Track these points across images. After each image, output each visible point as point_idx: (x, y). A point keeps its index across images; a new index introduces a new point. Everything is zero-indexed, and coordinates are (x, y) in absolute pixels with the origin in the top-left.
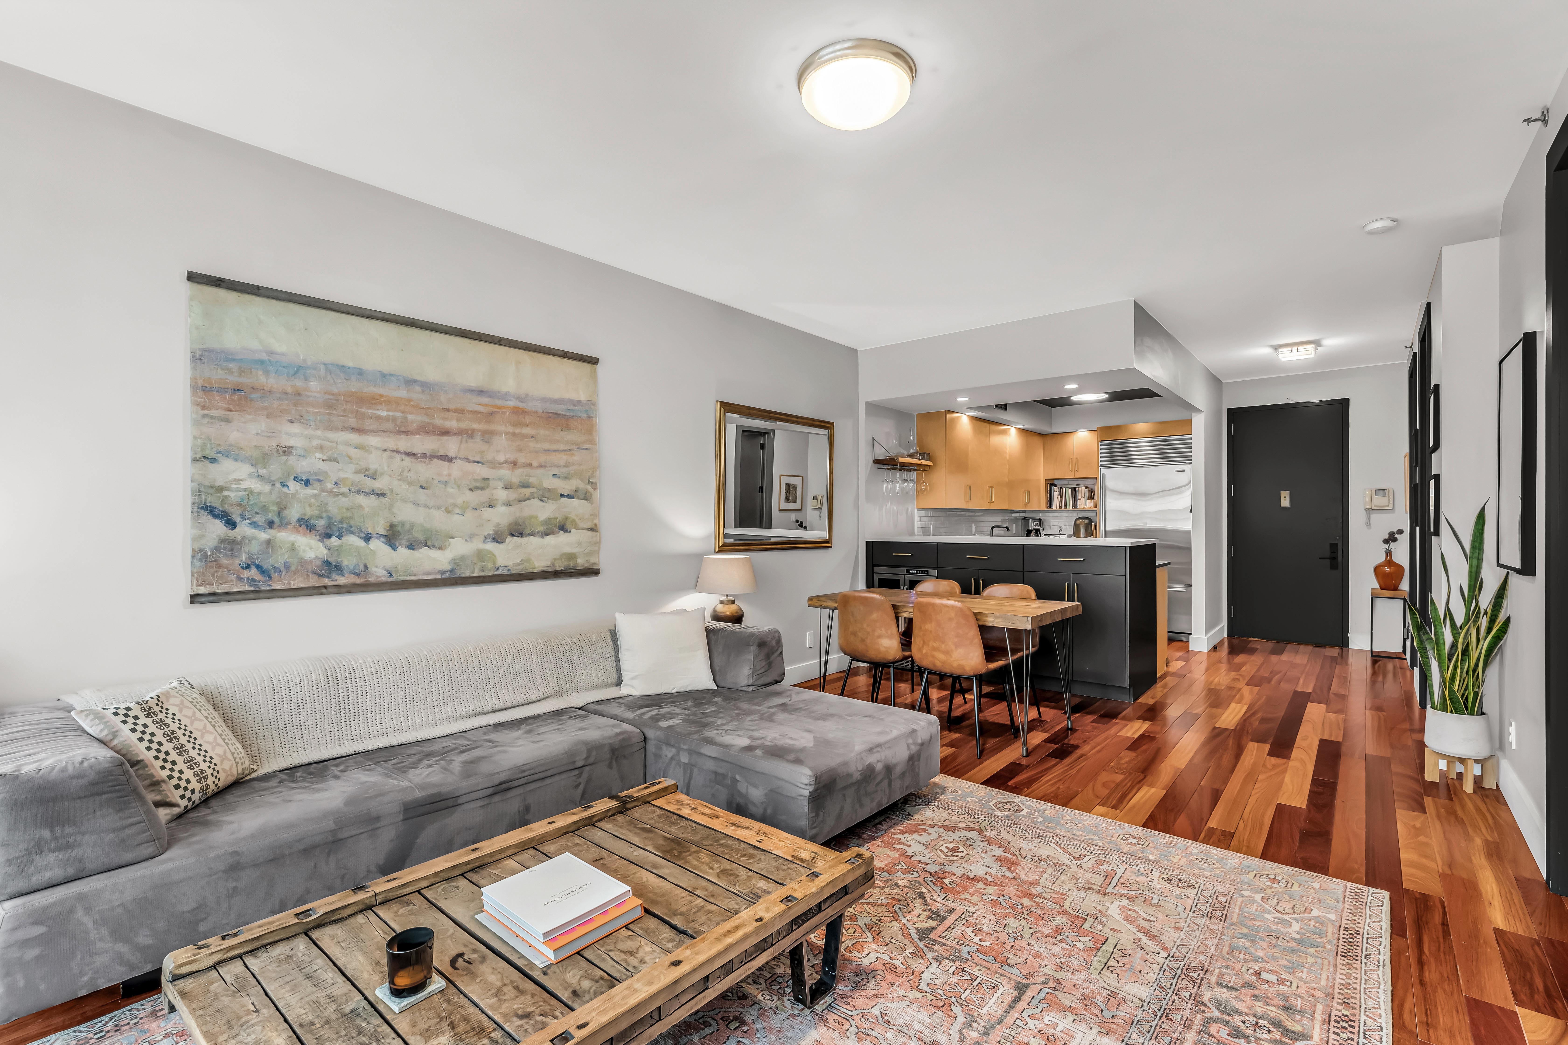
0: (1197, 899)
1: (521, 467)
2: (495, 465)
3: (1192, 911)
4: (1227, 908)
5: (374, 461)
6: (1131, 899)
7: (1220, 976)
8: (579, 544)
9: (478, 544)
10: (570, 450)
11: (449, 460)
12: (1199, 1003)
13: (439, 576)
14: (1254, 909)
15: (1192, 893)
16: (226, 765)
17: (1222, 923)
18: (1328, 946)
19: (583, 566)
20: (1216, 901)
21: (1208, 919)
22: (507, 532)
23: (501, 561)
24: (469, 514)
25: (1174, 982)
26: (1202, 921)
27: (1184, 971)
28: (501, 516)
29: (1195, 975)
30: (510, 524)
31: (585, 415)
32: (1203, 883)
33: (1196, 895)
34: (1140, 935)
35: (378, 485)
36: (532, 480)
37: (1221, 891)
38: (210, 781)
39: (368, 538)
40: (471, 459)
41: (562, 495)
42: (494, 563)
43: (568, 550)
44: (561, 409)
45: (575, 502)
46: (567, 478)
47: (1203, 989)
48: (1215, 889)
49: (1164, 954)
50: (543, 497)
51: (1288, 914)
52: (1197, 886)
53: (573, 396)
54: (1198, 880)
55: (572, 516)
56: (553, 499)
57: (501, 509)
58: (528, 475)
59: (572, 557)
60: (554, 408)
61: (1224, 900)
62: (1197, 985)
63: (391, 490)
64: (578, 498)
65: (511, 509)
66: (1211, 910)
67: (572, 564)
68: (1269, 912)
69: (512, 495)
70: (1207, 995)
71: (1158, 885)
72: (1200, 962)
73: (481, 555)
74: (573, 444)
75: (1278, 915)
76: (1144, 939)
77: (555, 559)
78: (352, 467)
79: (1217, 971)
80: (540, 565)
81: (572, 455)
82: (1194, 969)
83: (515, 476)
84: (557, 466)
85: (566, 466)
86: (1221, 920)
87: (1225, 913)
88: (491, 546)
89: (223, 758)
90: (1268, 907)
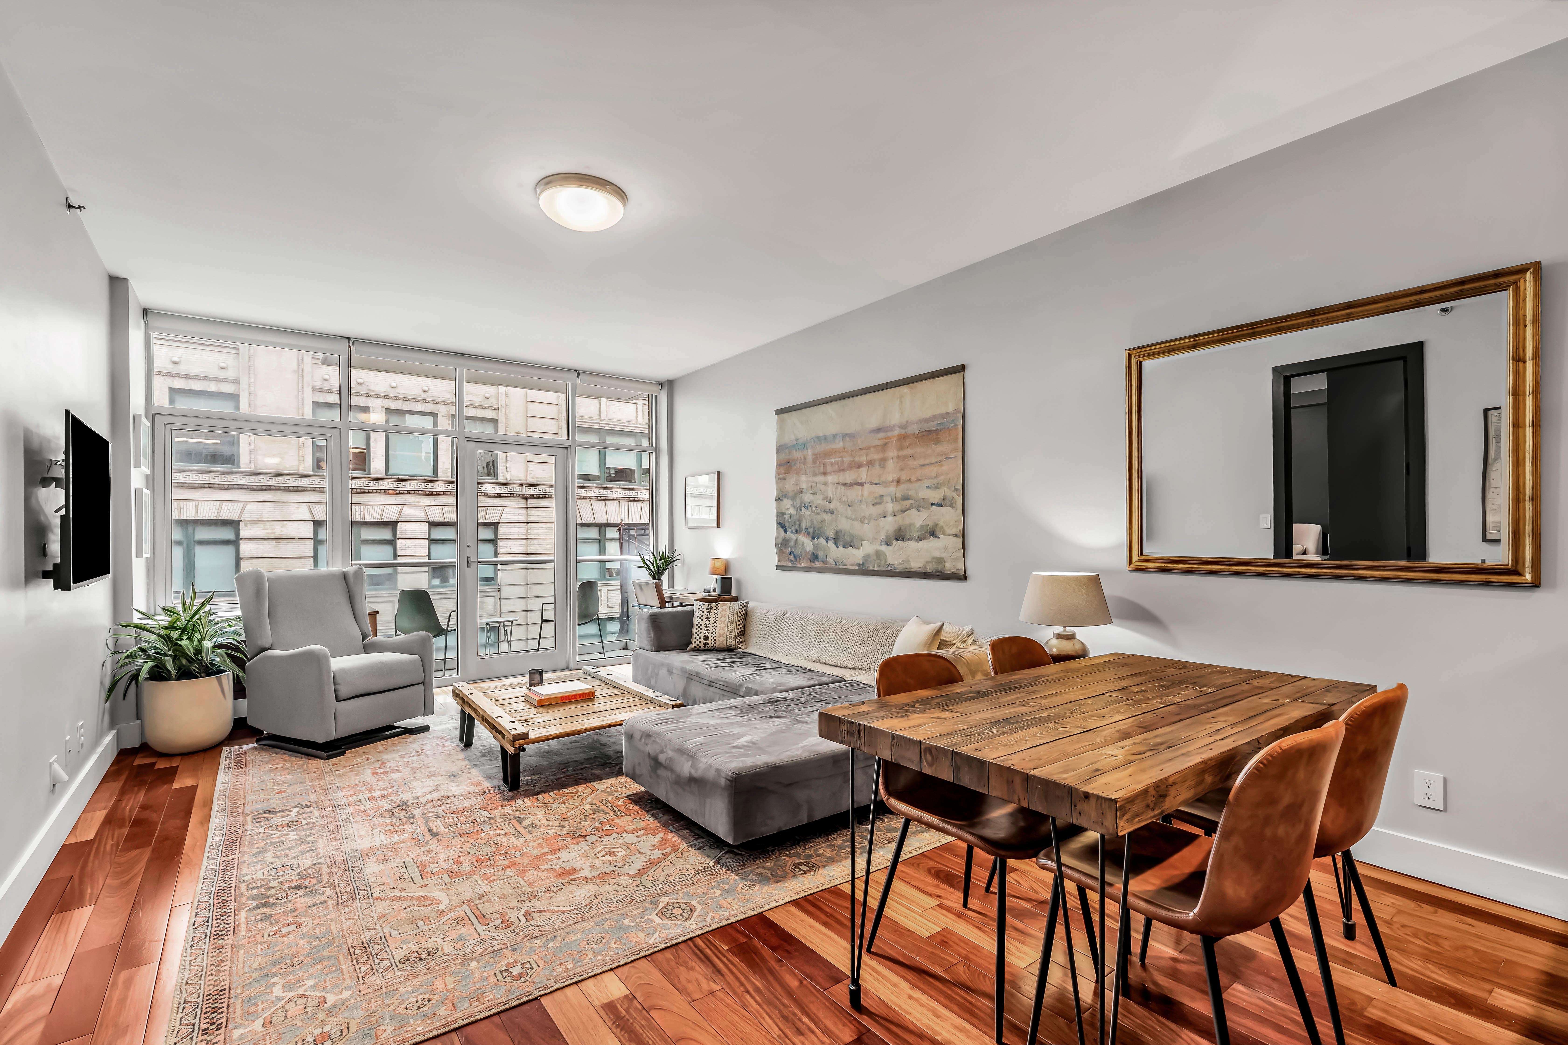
0: (389, 952)
1: (903, 483)
2: (886, 484)
3: (383, 938)
4: (355, 963)
5: (830, 491)
6: (441, 913)
7: (326, 908)
8: (946, 549)
9: (876, 547)
10: (940, 461)
11: (861, 484)
12: (331, 886)
13: (857, 568)
14: (328, 980)
15: (399, 955)
16: (721, 639)
17: (350, 946)
18: (239, 991)
19: (950, 570)
20: (369, 962)
21: (364, 940)
22: (893, 537)
23: (890, 560)
24: (873, 522)
25: (355, 886)
26: (368, 935)
27: (354, 894)
28: (889, 525)
29: (343, 897)
30: (895, 531)
31: (952, 425)
32: (397, 974)
33: (393, 956)
34: (404, 894)
35: (832, 506)
36: (912, 493)
37: (373, 978)
38: (710, 642)
39: (827, 540)
40: (873, 482)
41: (932, 504)
42: (886, 561)
43: (937, 554)
44: (932, 426)
45: (943, 509)
46: (937, 487)
47: (334, 894)
48: (380, 975)
49: (376, 895)
50: (919, 506)
51: (290, 1000)
52: (400, 966)
53: (943, 410)
54: (404, 973)
55: (941, 523)
56: (926, 508)
57: (890, 519)
58: (908, 489)
59: (941, 561)
60: (926, 426)
61: (363, 969)
62: (338, 893)
63: (836, 509)
64: (945, 506)
65: (896, 518)
66: (368, 950)
67: (940, 567)
68: (312, 988)
69: (898, 507)
70: (329, 892)
71: (433, 939)
72: (347, 906)
73: (878, 554)
74: (942, 455)
75: (300, 992)
76: (398, 894)
77: (927, 562)
78: (821, 497)
79: (331, 909)
80: (916, 565)
81: (942, 465)
82: (347, 900)
83: (899, 492)
84: (930, 478)
85: (936, 477)
86: (353, 947)
87: (354, 957)
88: (884, 548)
89: (721, 636)
90: (314, 993)
